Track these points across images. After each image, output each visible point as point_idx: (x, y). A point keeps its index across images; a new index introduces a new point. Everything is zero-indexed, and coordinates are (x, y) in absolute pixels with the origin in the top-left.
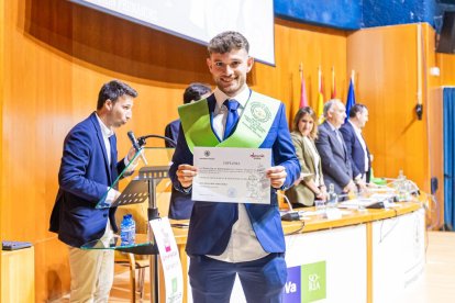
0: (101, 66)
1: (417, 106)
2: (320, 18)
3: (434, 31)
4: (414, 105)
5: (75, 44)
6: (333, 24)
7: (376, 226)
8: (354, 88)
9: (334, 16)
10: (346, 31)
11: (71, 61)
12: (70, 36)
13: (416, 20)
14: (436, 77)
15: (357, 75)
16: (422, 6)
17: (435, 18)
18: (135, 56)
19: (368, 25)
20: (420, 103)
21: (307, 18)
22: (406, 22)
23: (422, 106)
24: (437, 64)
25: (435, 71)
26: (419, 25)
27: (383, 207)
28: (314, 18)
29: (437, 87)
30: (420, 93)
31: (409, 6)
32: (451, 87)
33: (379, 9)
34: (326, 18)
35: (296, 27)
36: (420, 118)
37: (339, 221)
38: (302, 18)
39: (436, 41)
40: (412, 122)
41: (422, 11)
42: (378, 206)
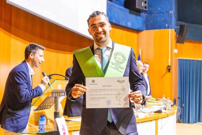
0: (25, 40)
1: (168, 66)
2: (127, 24)
3: (176, 33)
4: (167, 66)
5: (13, 28)
6: (132, 27)
7: (159, 121)
8: (140, 57)
9: (132, 24)
10: (138, 31)
11: (11, 36)
12: (10, 24)
13: (168, 28)
14: (176, 53)
15: (142, 51)
16: (171, 21)
17: (176, 27)
18: (42, 36)
19: (147, 29)
20: (170, 65)
21: (121, 24)
22: (164, 29)
23: (170, 66)
24: (176, 48)
25: (176, 51)
26: (170, 30)
27: (162, 112)
28: (123, 24)
29: (176, 58)
30: (170, 60)
31: (165, 21)
32: (181, 58)
33: (152, 22)
34: (129, 25)
35: (116, 28)
36: (169, 71)
37: (144, 119)
38: (118, 23)
39: (176, 37)
40: (166, 73)
41: (171, 24)
42: (159, 112)
